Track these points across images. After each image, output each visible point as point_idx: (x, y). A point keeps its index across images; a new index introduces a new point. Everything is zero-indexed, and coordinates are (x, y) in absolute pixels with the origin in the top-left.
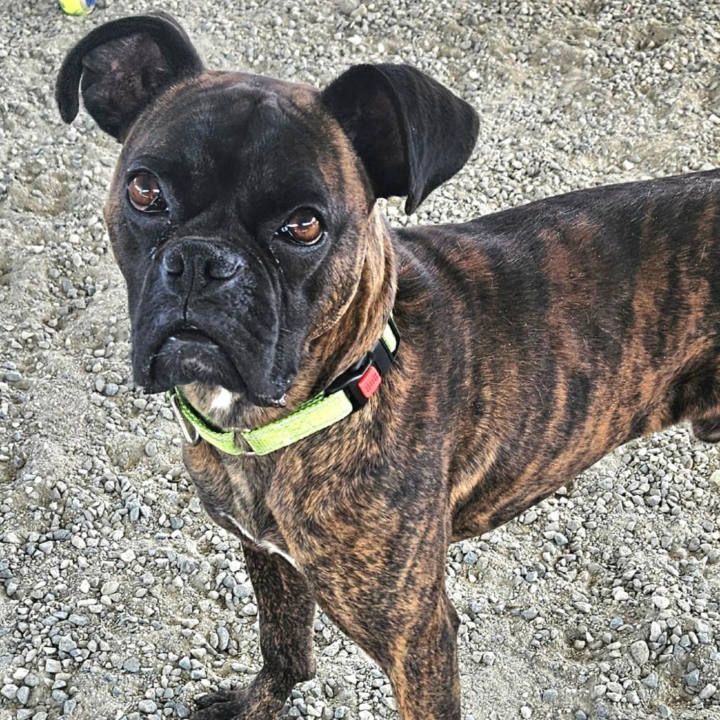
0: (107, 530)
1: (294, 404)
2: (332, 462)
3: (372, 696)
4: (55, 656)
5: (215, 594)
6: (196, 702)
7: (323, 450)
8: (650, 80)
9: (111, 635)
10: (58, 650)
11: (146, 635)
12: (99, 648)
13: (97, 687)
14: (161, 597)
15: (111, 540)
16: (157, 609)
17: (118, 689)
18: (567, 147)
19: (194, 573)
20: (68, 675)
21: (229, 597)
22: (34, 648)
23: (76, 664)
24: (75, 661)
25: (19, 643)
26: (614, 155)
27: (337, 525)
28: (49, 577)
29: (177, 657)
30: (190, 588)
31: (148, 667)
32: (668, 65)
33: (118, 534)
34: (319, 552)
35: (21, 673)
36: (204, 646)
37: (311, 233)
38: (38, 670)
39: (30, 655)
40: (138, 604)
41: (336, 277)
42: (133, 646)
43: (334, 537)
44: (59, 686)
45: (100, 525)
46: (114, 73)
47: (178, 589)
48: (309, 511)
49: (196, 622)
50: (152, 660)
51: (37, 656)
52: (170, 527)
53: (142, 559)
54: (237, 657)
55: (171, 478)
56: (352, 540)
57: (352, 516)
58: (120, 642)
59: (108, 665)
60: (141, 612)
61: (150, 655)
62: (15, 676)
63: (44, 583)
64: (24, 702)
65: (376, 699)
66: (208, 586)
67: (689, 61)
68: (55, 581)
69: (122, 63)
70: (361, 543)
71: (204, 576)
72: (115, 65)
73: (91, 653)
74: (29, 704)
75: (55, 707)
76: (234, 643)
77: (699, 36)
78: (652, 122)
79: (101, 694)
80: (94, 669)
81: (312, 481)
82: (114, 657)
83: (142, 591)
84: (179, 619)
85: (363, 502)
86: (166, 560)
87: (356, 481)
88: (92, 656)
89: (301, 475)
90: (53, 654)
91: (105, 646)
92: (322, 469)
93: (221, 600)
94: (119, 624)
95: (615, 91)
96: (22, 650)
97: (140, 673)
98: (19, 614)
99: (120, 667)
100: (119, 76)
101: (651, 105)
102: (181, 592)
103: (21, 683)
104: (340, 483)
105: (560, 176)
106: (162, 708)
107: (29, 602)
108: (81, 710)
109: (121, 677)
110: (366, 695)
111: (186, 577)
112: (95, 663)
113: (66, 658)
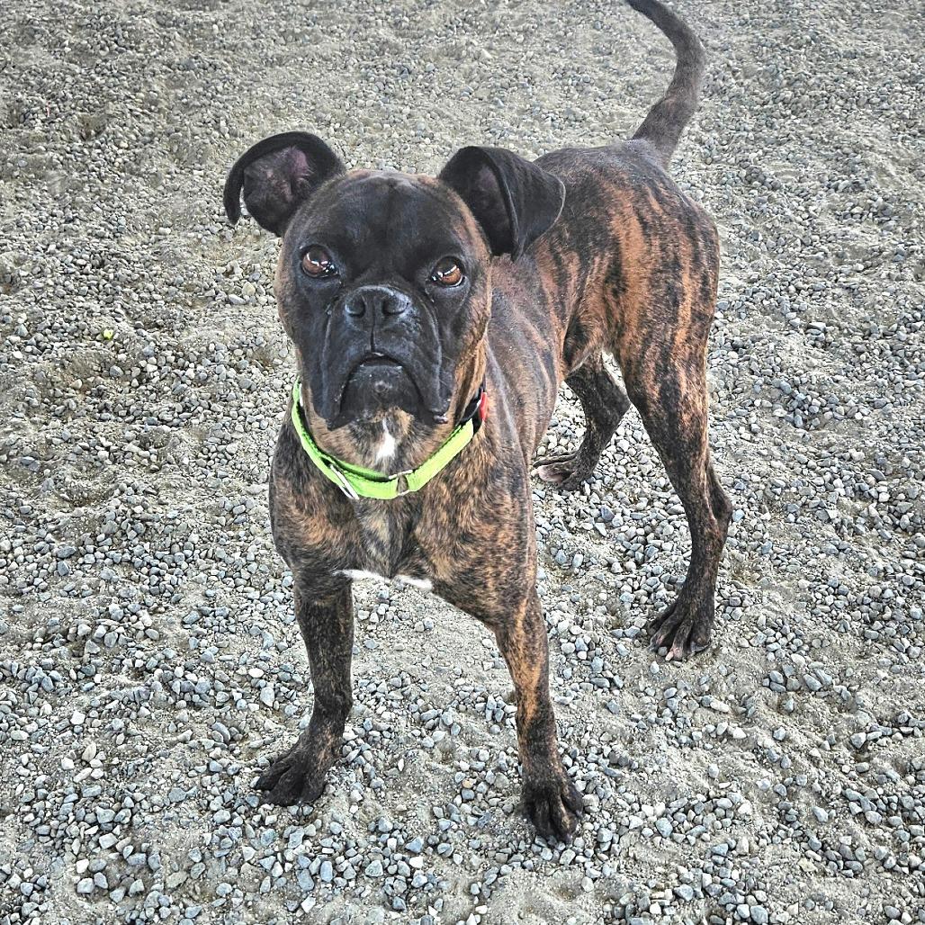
0: (34, 711)
1: (444, 437)
2: (470, 478)
3: (378, 700)
4: (101, 832)
5: (183, 703)
6: (255, 788)
7: (461, 471)
8: (120, 160)
9: (134, 785)
10: (99, 825)
11: (163, 766)
12: (135, 801)
13: (163, 831)
14: (140, 732)
15: (47, 717)
16: (147, 743)
17: (184, 820)
18: (107, 234)
19: (151, 697)
20: (128, 839)
21: (196, 698)
22: (73, 839)
23: (126, 826)
24: (123, 825)
25: (54, 844)
26: (147, 227)
27: (484, 527)
28: (22, 778)
29: (205, 767)
30: (157, 711)
31: (190, 789)
32: (124, 145)
33: (47, 708)
34: (474, 556)
35: (82, 866)
36: (214, 747)
37: (453, 277)
38: (95, 853)
39: (76, 846)
40: (127, 749)
41: (475, 315)
42: (163, 781)
43: (483, 538)
44: (131, 851)
45: (23, 711)
46: (270, 180)
47: (150, 718)
48: (463, 525)
49: (190, 732)
50: (188, 781)
51: (82, 843)
52: (86, 677)
53: (94, 713)
54: (245, 738)
55: (42, 640)
56: (495, 535)
57: (493, 516)
58: (149, 785)
59: (156, 809)
60: (136, 754)
61: (182, 779)
62: (79, 871)
63: (22, 785)
64: (106, 887)
65: (383, 700)
66: (172, 700)
67: (137, 136)
68: (31, 778)
69: (275, 172)
70: (501, 535)
71: (161, 693)
72: (270, 174)
73: (131, 809)
74: (112, 885)
75: (139, 872)
76: (233, 729)
77: (129, 115)
78: (153, 192)
79: (175, 834)
80: (148, 818)
81: (460, 499)
82: (156, 798)
83: (121, 737)
84: (175, 739)
85: (498, 501)
86: (116, 702)
87: (489, 487)
88: (135, 810)
89: (448, 496)
90: (98, 831)
91: (138, 795)
92: (464, 487)
93: (191, 704)
94: (130, 773)
95: (99, 177)
96: (62, 847)
97: (188, 798)
98: (28, 823)
99: (168, 804)
100: (274, 182)
101: (140, 179)
102: (153, 718)
103: (90, 873)
104: (480, 494)
105: (125, 258)
106: (235, 810)
107: (27, 808)
108: (168, 857)
109: (177, 810)
110: (372, 702)
111: (147, 704)
112: (144, 814)
113: (114, 828)
